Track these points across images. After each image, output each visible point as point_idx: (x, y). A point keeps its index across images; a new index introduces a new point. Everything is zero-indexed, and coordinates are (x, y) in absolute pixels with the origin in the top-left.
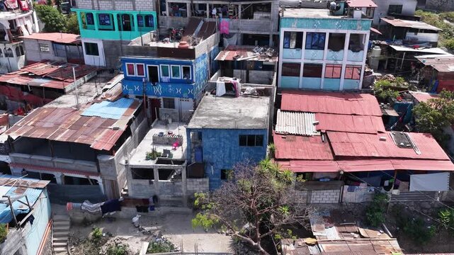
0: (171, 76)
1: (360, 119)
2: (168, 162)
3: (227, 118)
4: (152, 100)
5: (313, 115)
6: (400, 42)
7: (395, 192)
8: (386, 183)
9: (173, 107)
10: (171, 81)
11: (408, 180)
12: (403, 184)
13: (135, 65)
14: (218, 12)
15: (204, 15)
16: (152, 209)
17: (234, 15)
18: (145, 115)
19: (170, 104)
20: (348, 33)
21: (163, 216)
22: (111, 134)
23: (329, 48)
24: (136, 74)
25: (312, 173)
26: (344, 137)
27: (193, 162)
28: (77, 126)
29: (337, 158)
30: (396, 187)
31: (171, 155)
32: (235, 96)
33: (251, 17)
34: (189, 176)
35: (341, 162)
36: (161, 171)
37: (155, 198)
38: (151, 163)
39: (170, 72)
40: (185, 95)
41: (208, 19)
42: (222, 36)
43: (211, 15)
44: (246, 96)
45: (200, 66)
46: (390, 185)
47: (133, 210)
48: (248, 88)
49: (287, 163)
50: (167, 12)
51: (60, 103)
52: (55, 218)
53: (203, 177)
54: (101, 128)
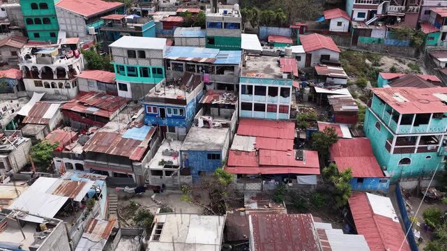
0: (173, 114)
1: (281, 141)
2: (170, 167)
3: (202, 144)
4: (162, 127)
5: (255, 138)
6: (322, 84)
7: (290, 184)
8: (285, 180)
9: (174, 132)
10: (173, 117)
11: (296, 178)
12: (293, 180)
13: (152, 107)
14: (202, 69)
15: (193, 70)
16: (162, 191)
17: (212, 72)
18: (157, 136)
19: (172, 130)
20: (280, 87)
21: (168, 195)
22: (140, 150)
23: (269, 94)
24: (152, 112)
25: (246, 174)
26: (268, 153)
27: (184, 167)
28: (120, 145)
29: (261, 166)
30: (290, 182)
31: (172, 163)
32: (209, 128)
33: (223, 73)
34: (182, 174)
35: (261, 168)
36: (166, 172)
37: (164, 186)
38: (161, 168)
39: (172, 111)
40: (181, 125)
41: (196, 74)
42: (205, 84)
43: (198, 71)
44: (215, 127)
45: (189, 108)
46: (287, 181)
47: (151, 191)
48: (216, 123)
49: (233, 168)
50: (171, 68)
51: (108, 128)
52: (110, 195)
53: (189, 175)
54: (134, 147)
